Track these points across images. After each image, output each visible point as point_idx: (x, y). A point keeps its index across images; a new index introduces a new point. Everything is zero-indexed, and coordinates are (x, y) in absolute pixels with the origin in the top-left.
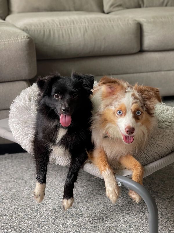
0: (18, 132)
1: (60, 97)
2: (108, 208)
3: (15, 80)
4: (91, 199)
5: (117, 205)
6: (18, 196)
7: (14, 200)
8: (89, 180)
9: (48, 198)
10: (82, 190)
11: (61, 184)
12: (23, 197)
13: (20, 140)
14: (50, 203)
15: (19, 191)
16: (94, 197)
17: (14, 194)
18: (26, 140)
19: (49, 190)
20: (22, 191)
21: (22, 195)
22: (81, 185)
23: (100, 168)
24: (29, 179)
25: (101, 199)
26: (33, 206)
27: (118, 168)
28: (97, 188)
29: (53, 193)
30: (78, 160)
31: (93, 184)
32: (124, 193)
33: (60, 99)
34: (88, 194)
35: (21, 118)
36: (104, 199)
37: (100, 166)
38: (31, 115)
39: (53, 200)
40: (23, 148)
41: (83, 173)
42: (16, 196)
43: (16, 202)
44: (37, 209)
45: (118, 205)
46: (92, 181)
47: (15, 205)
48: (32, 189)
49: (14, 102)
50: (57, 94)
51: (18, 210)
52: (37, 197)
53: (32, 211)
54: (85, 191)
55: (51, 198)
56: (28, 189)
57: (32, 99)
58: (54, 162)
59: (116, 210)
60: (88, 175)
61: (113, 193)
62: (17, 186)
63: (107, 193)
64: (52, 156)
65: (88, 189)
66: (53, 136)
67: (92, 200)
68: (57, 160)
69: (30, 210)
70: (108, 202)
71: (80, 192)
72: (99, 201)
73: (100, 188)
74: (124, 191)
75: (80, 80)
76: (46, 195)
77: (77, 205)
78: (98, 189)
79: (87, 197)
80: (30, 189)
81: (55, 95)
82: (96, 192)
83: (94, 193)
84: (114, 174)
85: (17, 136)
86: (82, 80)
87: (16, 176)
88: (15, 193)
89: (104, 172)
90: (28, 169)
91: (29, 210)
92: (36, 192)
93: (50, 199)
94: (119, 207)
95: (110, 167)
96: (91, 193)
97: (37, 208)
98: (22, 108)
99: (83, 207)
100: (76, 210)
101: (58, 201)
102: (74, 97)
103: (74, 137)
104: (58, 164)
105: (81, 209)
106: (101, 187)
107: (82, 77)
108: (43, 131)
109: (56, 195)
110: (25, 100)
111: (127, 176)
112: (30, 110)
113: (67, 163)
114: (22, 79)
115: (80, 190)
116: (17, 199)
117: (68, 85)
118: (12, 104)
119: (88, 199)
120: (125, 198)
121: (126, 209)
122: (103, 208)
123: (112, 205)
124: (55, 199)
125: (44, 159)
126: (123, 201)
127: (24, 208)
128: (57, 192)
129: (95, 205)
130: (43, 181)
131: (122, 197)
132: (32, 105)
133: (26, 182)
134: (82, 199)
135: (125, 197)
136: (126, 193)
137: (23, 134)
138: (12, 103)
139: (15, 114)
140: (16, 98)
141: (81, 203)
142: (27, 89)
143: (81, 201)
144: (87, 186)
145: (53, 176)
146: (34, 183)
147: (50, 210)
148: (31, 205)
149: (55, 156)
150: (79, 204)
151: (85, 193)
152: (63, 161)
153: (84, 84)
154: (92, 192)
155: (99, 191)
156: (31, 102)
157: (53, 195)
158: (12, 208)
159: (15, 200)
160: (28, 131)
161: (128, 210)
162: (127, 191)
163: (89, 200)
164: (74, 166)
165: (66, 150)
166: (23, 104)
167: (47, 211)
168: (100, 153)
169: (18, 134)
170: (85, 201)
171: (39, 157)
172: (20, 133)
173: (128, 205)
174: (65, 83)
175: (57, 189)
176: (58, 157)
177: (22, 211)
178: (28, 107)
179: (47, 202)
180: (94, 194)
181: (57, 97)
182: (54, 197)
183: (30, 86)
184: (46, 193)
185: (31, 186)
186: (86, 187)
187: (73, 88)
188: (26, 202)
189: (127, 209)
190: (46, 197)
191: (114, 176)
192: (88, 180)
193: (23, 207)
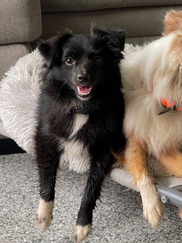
0: (12, 122)
1: (74, 63)
2: (147, 236)
3: (9, 42)
4: (123, 222)
5: (161, 231)
6: (12, 219)
7: (5, 225)
8: (121, 194)
9: (58, 222)
10: (110, 209)
11: (77, 200)
12: (19, 220)
13: (15, 133)
14: (60, 228)
15: (13, 212)
16: (128, 219)
17: (5, 215)
18: (24, 133)
19: (59, 209)
20: (19, 210)
21: (18, 217)
22: (107, 201)
23: (133, 175)
24: (29, 192)
25: (137, 222)
26: (34, 233)
27: (161, 175)
28: (133, 206)
29: (66, 213)
30: (99, 165)
31: (127, 200)
32: (172, 213)
33: (75, 65)
34: (119, 215)
35: (17, 100)
36: (142, 222)
37: (134, 173)
38: (32, 95)
39: (65, 224)
40: (20, 145)
41: (111, 184)
42: (8, 218)
43: (9, 228)
44: (40, 238)
45: (163, 230)
46: (125, 196)
47: (7, 233)
48: (33, 208)
49: (6, 76)
50: (70, 59)
51: (11, 239)
52: (40, 222)
53: (33, 240)
54: (114, 211)
55: (62, 222)
56: (27, 208)
57: (34, 71)
58: (66, 167)
59: (160, 238)
60: (119, 186)
61: (153, 212)
62: (10, 204)
63: (145, 212)
64: (63, 158)
65: (118, 207)
66: (67, 127)
67: (124, 224)
68: (71, 164)
69: (30, 239)
70: (148, 226)
71: (106, 212)
72: (134, 225)
73: (136, 206)
74: (173, 211)
75: (103, 37)
76: (55, 217)
77: (100, 231)
78: (133, 208)
79: (117, 219)
80: (31, 208)
81: (67, 60)
82: (130, 211)
83: (127, 213)
84: (155, 184)
85: (10, 127)
86: (106, 37)
87: (9, 188)
88: (7, 214)
89: (140, 182)
90: (28, 178)
91: (28, 240)
92: (39, 215)
93: (60, 222)
94: (165, 234)
95: (148, 174)
96: (123, 214)
97: (41, 236)
98: (17, 86)
99: (110, 234)
100: (100, 240)
101: (73, 225)
102: (95, 61)
103: (97, 127)
104: (72, 171)
105: (107, 238)
106: (138, 204)
107: (107, 33)
108: (51, 120)
109: (70, 216)
110: (22, 73)
111: (175, 187)
112: (30, 88)
113: (85, 169)
114: (20, 41)
115: (107, 209)
116: (10, 222)
117: (85, 44)
118: (4, 79)
119: (118, 222)
120: (173, 221)
121: (174, 237)
122: (141, 235)
123: (153, 232)
124: (68, 222)
125: (51, 165)
126: (170, 225)
127: (20, 236)
128: (71, 212)
129: (128, 232)
130: (50, 197)
131: (169, 219)
132: (34, 80)
133: (24, 197)
134: (109, 222)
135: (173, 219)
136: (176, 213)
137: (19, 124)
138: (4, 77)
139: (8, 94)
140: (9, 70)
141: (107, 229)
142: (27, 57)
143: (108, 225)
144: (116, 202)
145: (66, 188)
146: (36, 199)
147: (60, 239)
148: (31, 233)
149: (67, 158)
150: (104, 231)
151: (113, 213)
152: (79, 165)
153: (109, 42)
154: (124, 211)
155: (135, 210)
156: (32, 76)
157: (66, 217)
158: (2, 237)
159: (7, 224)
160: (27, 120)
161: (177, 239)
162: (177, 211)
163: (119, 224)
164: (95, 175)
165: (84, 147)
166: (19, 79)
167: (55, 240)
168: (135, 152)
169: (12, 124)
170: (113, 226)
171: (44, 162)
172: (14, 123)
173: (177, 232)
174: (81, 42)
175: (72, 208)
176: (72, 159)
177: (17, 241)
178: (27, 84)
179: (55, 227)
180: (127, 215)
181: (70, 62)
182: (67, 220)
183: (30, 52)
184: (54, 214)
185: (32, 203)
186: (116, 204)
187: (94, 48)
188: (24, 228)
189: (177, 237)
190: (54, 221)
191: (156, 187)
192: (119, 194)
193: (19, 234)
